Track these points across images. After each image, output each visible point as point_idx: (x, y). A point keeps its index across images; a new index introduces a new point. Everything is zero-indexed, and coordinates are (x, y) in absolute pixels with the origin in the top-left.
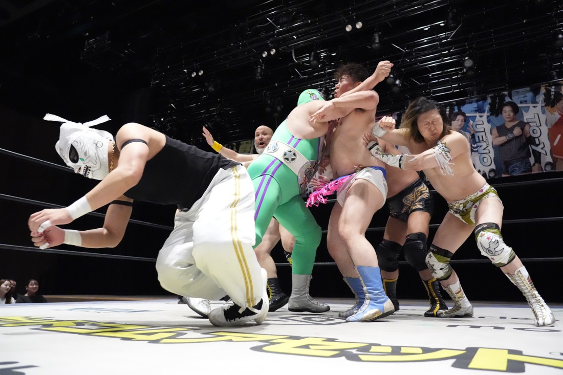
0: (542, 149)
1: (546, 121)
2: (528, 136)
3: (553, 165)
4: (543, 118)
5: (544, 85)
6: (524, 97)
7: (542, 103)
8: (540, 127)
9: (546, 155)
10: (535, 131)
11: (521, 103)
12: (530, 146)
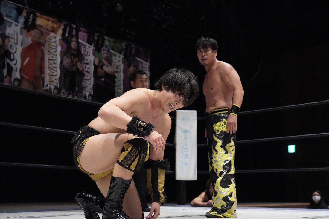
0: (15, 64)
1: (22, 41)
2: (6, 49)
3: (20, 81)
4: (20, 37)
5: (27, 10)
6: (10, 12)
7: (22, 25)
8: (16, 45)
9: (17, 71)
10: (12, 47)
11: (7, 16)
12: (6, 59)
